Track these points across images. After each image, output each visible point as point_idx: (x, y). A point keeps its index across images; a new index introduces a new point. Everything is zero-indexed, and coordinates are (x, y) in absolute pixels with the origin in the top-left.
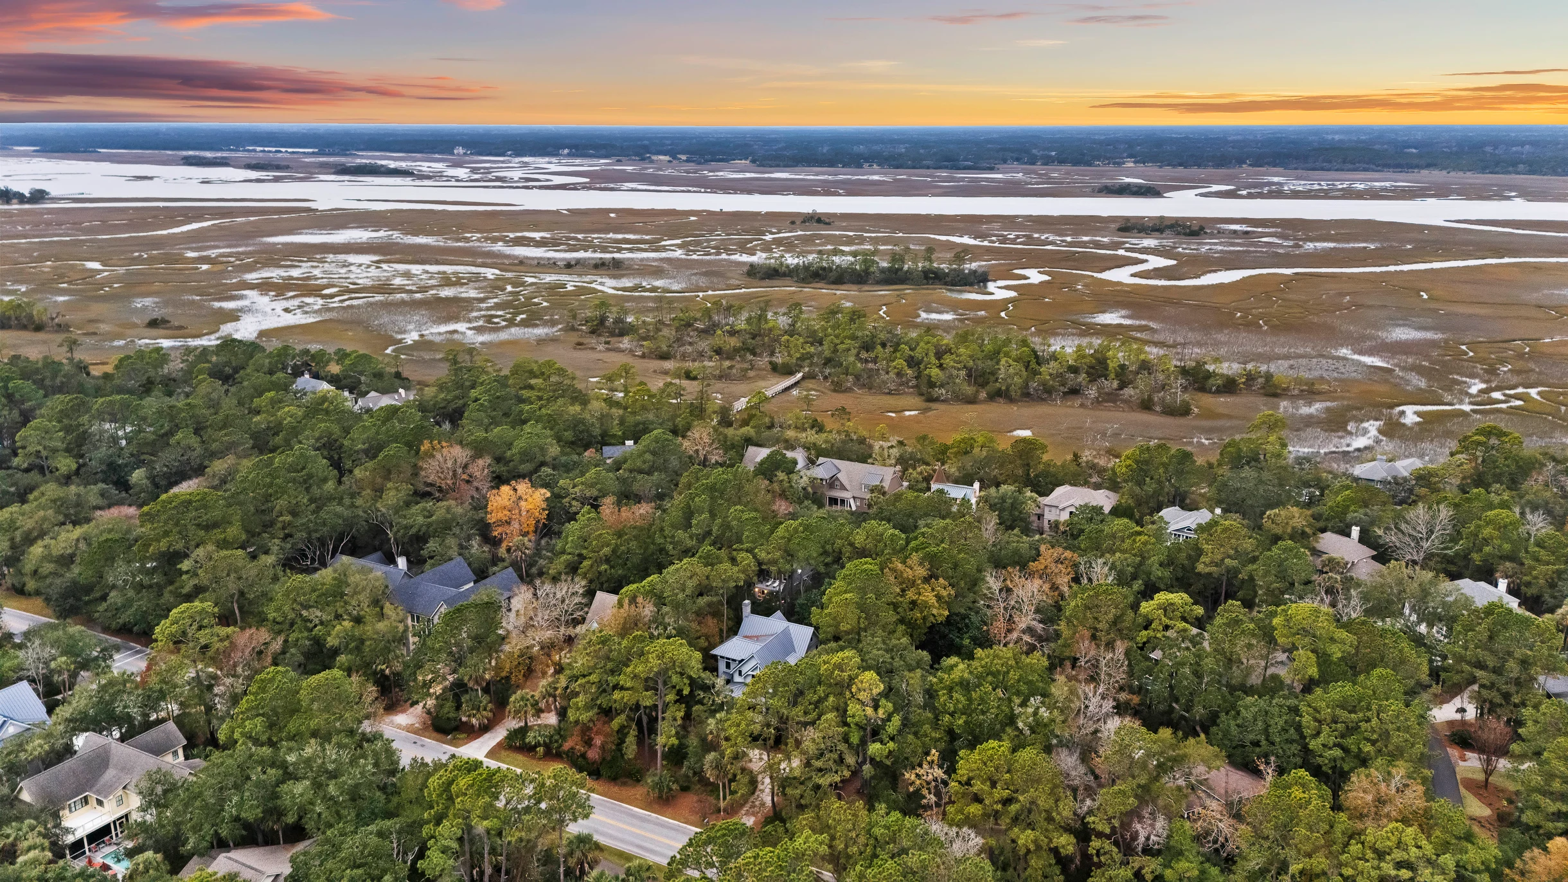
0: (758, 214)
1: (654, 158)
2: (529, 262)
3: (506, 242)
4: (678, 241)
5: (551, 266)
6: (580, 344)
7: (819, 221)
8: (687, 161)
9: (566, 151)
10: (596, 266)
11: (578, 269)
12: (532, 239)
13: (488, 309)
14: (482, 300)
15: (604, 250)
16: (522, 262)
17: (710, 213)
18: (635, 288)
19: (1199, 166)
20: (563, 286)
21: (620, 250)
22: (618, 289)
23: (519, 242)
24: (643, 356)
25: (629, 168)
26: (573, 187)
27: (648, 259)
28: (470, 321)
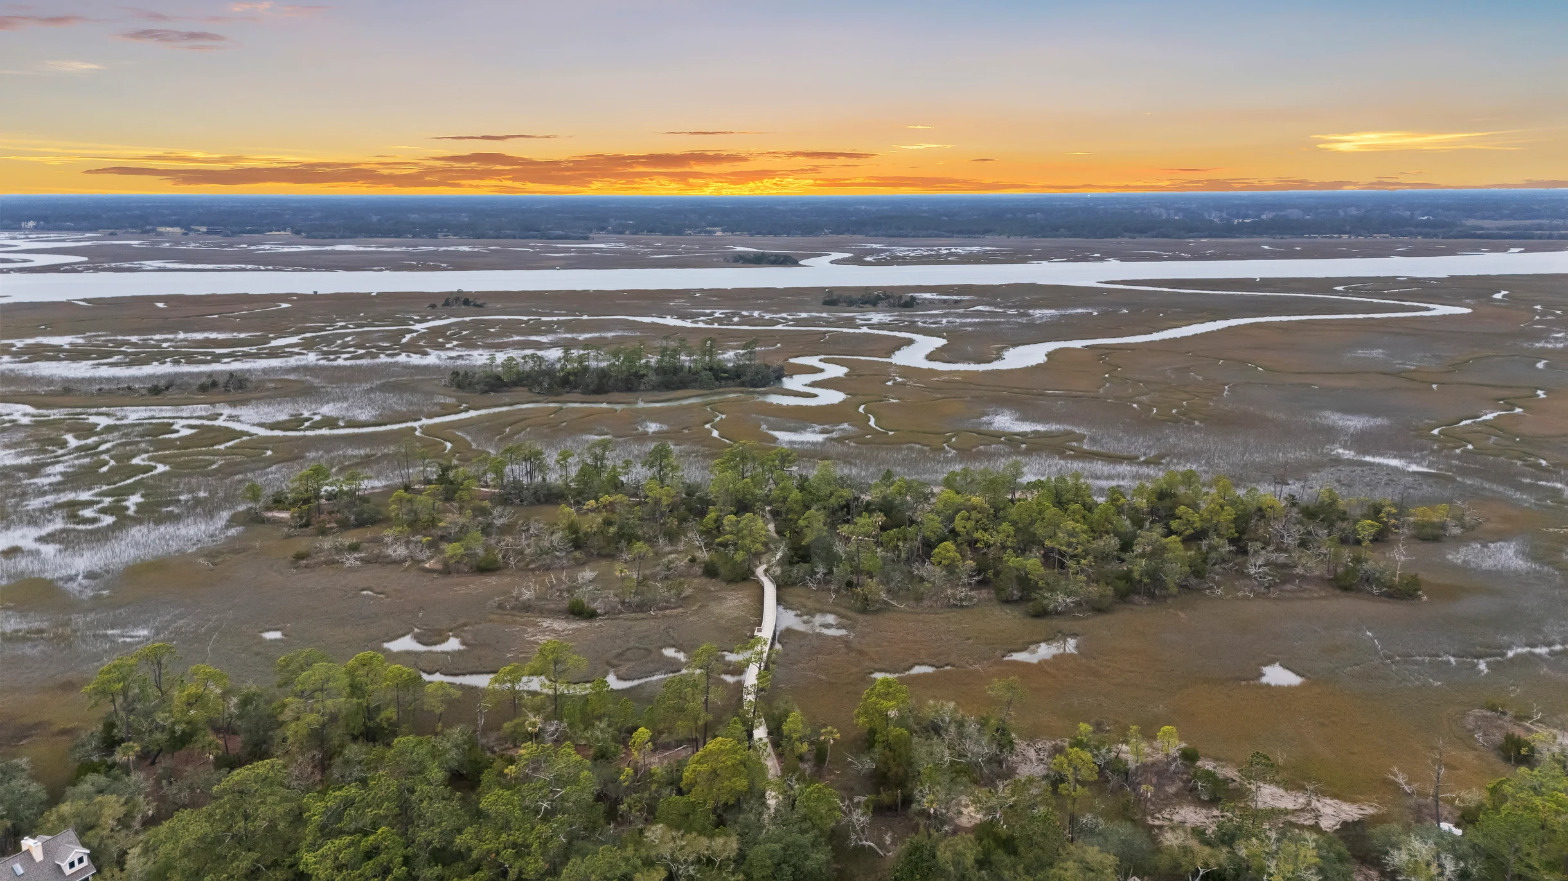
0: (367, 296)
1: (160, 229)
2: (84, 388)
3: (15, 355)
4: (295, 340)
5: (125, 393)
6: (300, 557)
7: (466, 302)
8: (207, 233)
9: (31, 224)
10: (203, 388)
11: (172, 394)
12: (58, 349)
13: (56, 488)
14: (34, 470)
15: (190, 359)
16: (68, 390)
17: (303, 297)
18: (296, 422)
19: (788, 234)
20: (167, 428)
21: (217, 358)
22: (273, 427)
23: (37, 354)
24: (446, 570)
25: (135, 243)
26: (71, 269)
27: (273, 370)
28: (33, 520)
